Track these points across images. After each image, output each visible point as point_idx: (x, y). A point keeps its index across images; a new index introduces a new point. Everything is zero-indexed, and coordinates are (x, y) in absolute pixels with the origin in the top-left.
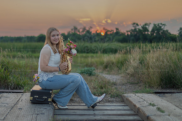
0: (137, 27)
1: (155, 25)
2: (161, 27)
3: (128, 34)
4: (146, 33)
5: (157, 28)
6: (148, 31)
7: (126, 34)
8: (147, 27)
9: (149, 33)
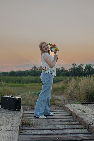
0: (76, 67)
1: (87, 65)
2: (91, 66)
3: (69, 71)
4: (81, 70)
5: (88, 67)
6: (82, 69)
7: (68, 71)
8: (82, 66)
9: (83, 70)
